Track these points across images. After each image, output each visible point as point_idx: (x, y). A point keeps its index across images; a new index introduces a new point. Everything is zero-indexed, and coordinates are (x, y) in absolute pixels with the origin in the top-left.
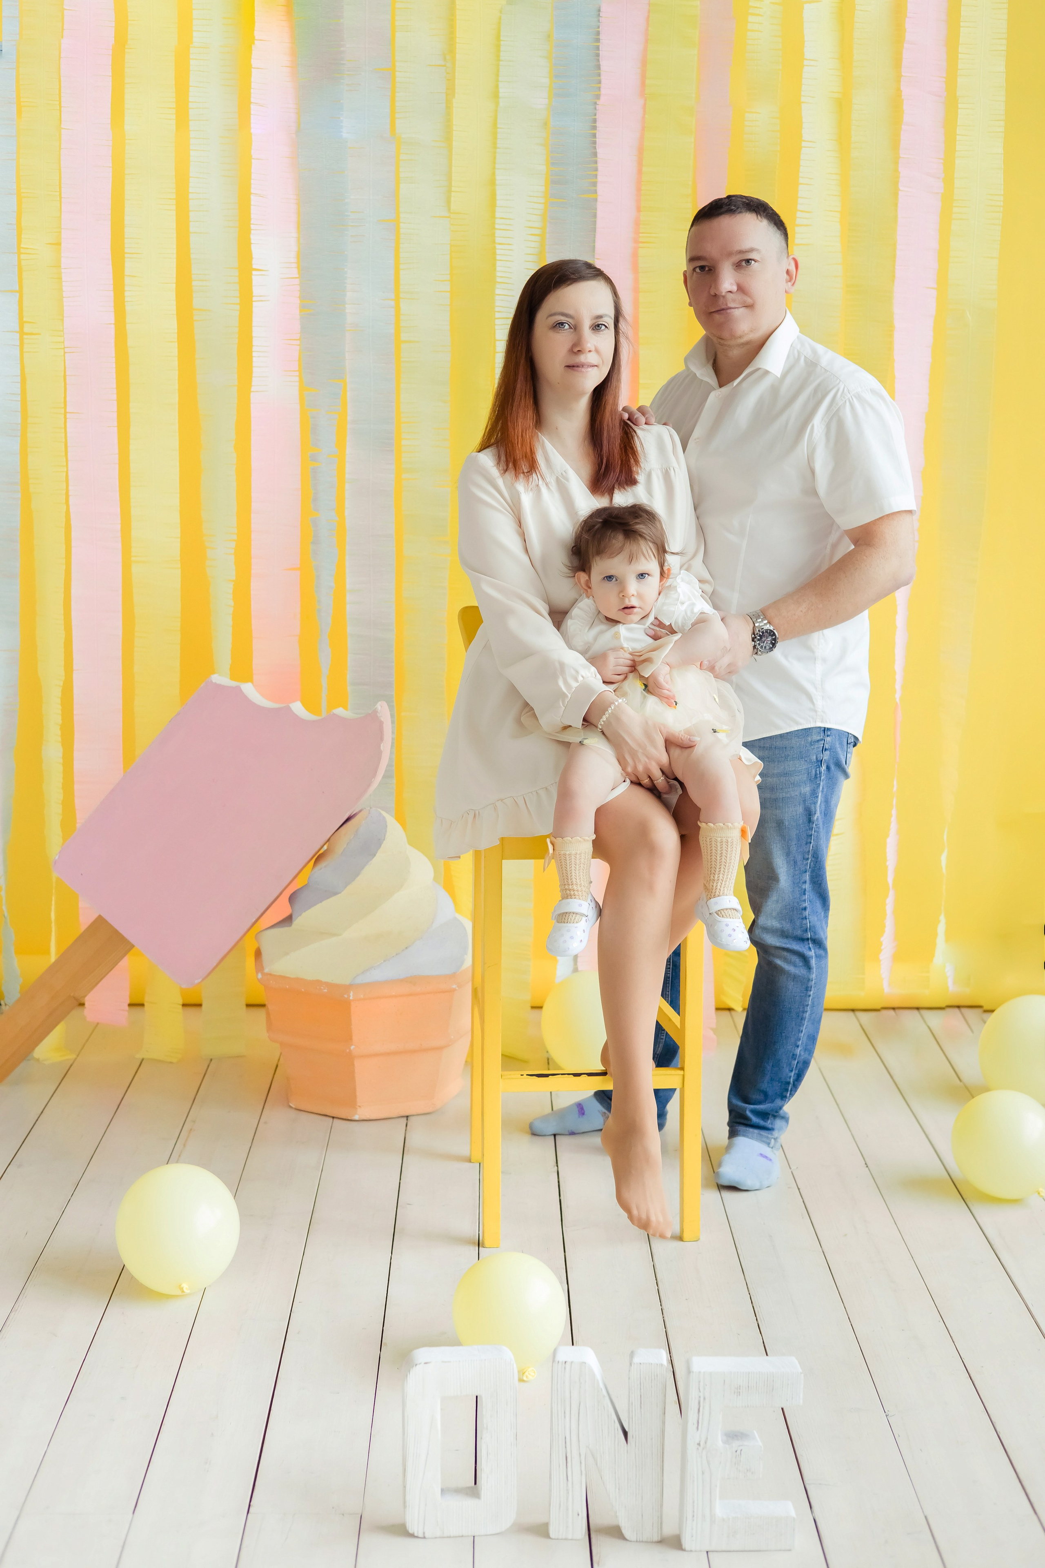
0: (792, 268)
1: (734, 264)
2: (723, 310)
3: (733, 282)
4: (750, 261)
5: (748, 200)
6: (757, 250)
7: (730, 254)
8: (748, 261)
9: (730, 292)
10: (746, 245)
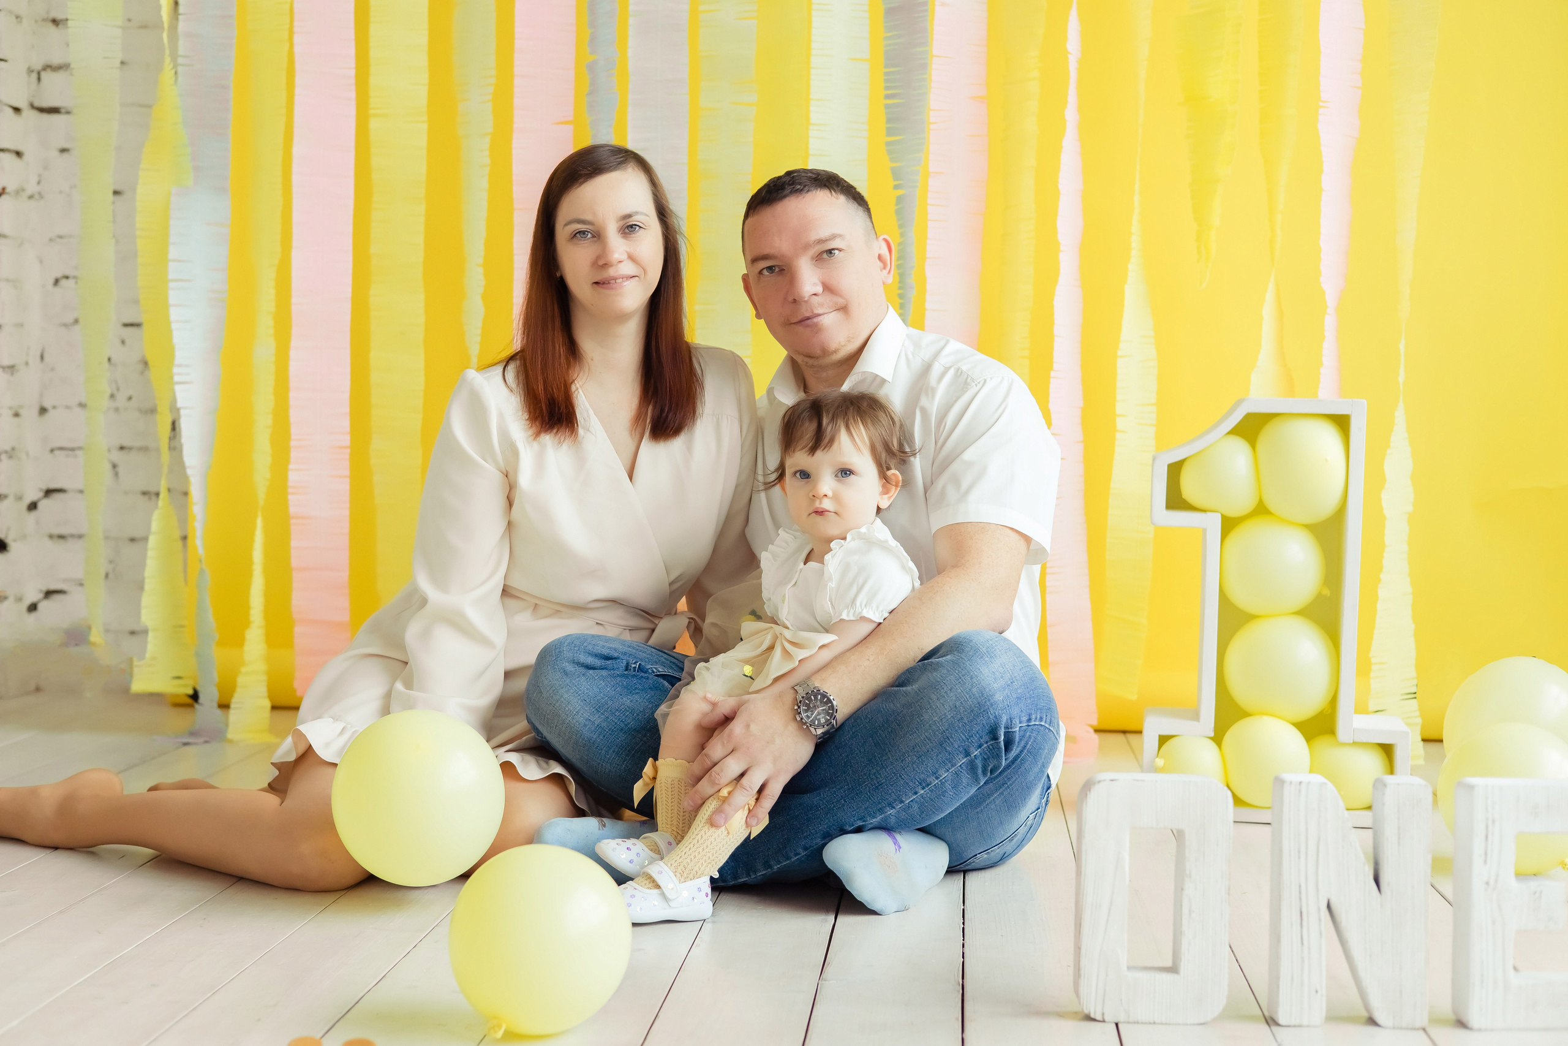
0: (885, 251)
1: (812, 258)
2: (808, 318)
3: (817, 282)
4: (832, 252)
5: (814, 174)
6: (840, 236)
7: (806, 247)
8: (830, 252)
9: (815, 294)
10: (823, 233)
